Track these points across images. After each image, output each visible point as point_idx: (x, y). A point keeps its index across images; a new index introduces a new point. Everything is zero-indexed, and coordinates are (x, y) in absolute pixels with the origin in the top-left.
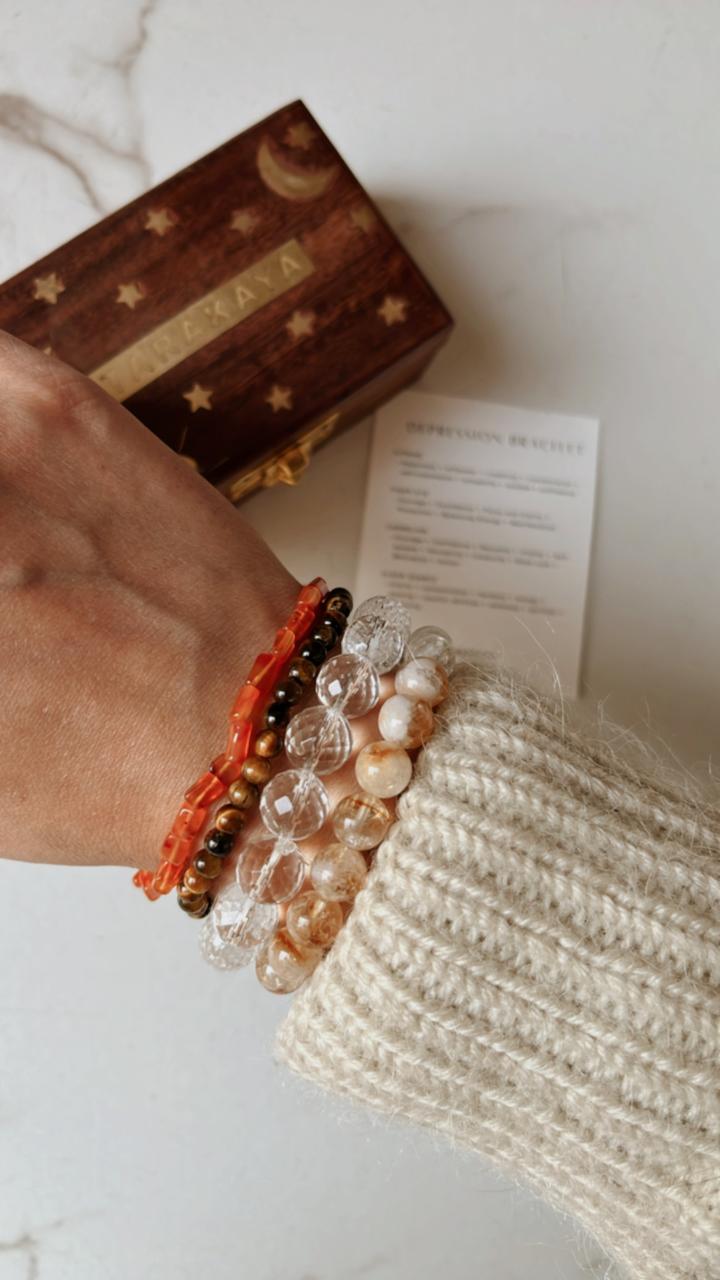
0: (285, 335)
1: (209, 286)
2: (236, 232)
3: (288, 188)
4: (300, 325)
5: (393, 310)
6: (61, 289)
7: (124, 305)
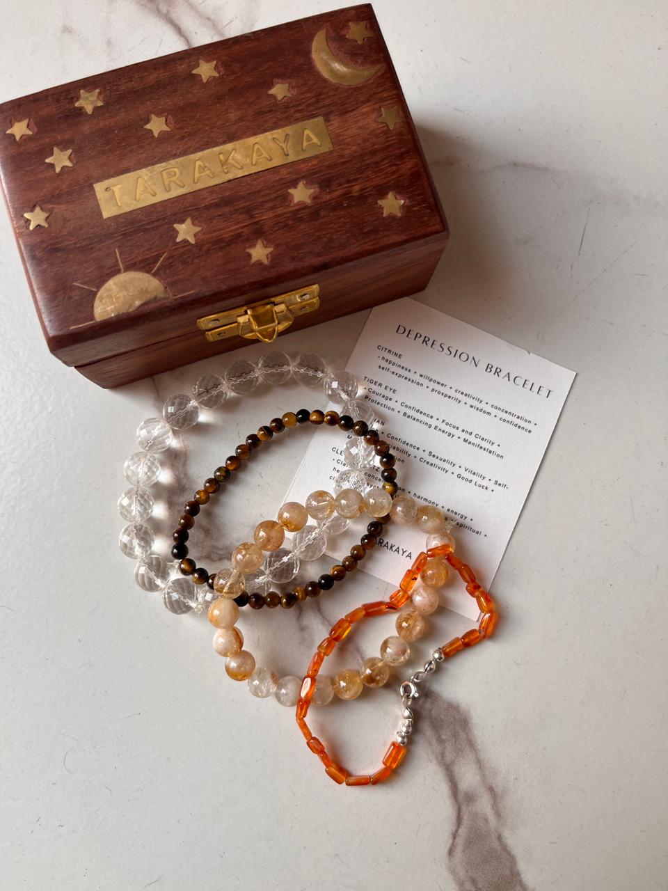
0: (286, 198)
1: (231, 138)
2: (274, 97)
3: (332, 71)
4: (301, 194)
5: (392, 204)
6: (100, 104)
7: (150, 131)
